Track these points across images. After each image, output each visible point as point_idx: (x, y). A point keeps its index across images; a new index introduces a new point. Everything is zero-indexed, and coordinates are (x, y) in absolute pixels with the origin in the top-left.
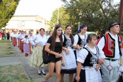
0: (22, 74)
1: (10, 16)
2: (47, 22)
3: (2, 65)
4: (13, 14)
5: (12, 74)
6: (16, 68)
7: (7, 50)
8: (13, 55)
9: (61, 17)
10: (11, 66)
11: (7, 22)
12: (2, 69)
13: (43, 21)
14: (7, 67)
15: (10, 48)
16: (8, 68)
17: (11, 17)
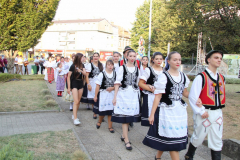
0: (77, 152)
1: (45, 22)
2: (123, 34)
3: (33, 132)
4: (50, 20)
5: (56, 152)
6: (63, 139)
7: (41, 99)
8: (55, 109)
9: (156, 21)
10: (52, 134)
11: (39, 37)
12: (35, 141)
13: (115, 31)
14: (45, 136)
15: (46, 93)
16: (46, 139)
17: (48, 25)
